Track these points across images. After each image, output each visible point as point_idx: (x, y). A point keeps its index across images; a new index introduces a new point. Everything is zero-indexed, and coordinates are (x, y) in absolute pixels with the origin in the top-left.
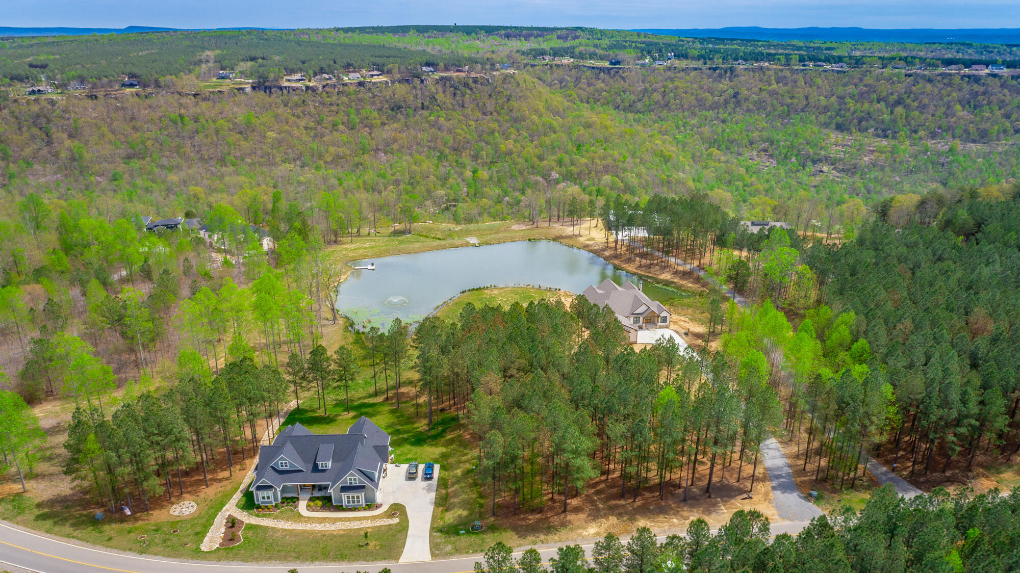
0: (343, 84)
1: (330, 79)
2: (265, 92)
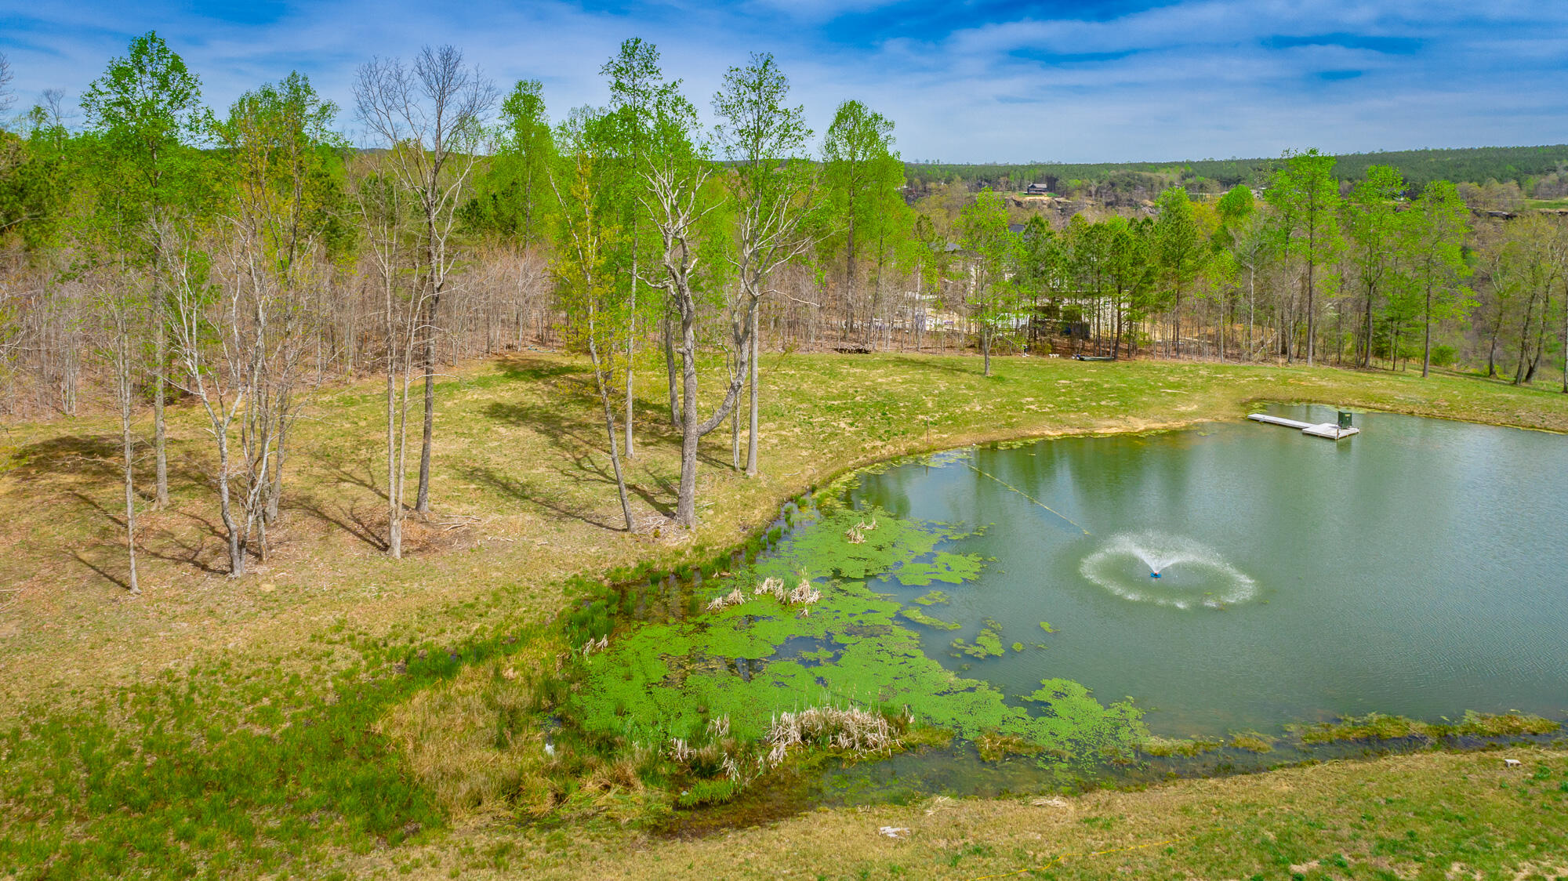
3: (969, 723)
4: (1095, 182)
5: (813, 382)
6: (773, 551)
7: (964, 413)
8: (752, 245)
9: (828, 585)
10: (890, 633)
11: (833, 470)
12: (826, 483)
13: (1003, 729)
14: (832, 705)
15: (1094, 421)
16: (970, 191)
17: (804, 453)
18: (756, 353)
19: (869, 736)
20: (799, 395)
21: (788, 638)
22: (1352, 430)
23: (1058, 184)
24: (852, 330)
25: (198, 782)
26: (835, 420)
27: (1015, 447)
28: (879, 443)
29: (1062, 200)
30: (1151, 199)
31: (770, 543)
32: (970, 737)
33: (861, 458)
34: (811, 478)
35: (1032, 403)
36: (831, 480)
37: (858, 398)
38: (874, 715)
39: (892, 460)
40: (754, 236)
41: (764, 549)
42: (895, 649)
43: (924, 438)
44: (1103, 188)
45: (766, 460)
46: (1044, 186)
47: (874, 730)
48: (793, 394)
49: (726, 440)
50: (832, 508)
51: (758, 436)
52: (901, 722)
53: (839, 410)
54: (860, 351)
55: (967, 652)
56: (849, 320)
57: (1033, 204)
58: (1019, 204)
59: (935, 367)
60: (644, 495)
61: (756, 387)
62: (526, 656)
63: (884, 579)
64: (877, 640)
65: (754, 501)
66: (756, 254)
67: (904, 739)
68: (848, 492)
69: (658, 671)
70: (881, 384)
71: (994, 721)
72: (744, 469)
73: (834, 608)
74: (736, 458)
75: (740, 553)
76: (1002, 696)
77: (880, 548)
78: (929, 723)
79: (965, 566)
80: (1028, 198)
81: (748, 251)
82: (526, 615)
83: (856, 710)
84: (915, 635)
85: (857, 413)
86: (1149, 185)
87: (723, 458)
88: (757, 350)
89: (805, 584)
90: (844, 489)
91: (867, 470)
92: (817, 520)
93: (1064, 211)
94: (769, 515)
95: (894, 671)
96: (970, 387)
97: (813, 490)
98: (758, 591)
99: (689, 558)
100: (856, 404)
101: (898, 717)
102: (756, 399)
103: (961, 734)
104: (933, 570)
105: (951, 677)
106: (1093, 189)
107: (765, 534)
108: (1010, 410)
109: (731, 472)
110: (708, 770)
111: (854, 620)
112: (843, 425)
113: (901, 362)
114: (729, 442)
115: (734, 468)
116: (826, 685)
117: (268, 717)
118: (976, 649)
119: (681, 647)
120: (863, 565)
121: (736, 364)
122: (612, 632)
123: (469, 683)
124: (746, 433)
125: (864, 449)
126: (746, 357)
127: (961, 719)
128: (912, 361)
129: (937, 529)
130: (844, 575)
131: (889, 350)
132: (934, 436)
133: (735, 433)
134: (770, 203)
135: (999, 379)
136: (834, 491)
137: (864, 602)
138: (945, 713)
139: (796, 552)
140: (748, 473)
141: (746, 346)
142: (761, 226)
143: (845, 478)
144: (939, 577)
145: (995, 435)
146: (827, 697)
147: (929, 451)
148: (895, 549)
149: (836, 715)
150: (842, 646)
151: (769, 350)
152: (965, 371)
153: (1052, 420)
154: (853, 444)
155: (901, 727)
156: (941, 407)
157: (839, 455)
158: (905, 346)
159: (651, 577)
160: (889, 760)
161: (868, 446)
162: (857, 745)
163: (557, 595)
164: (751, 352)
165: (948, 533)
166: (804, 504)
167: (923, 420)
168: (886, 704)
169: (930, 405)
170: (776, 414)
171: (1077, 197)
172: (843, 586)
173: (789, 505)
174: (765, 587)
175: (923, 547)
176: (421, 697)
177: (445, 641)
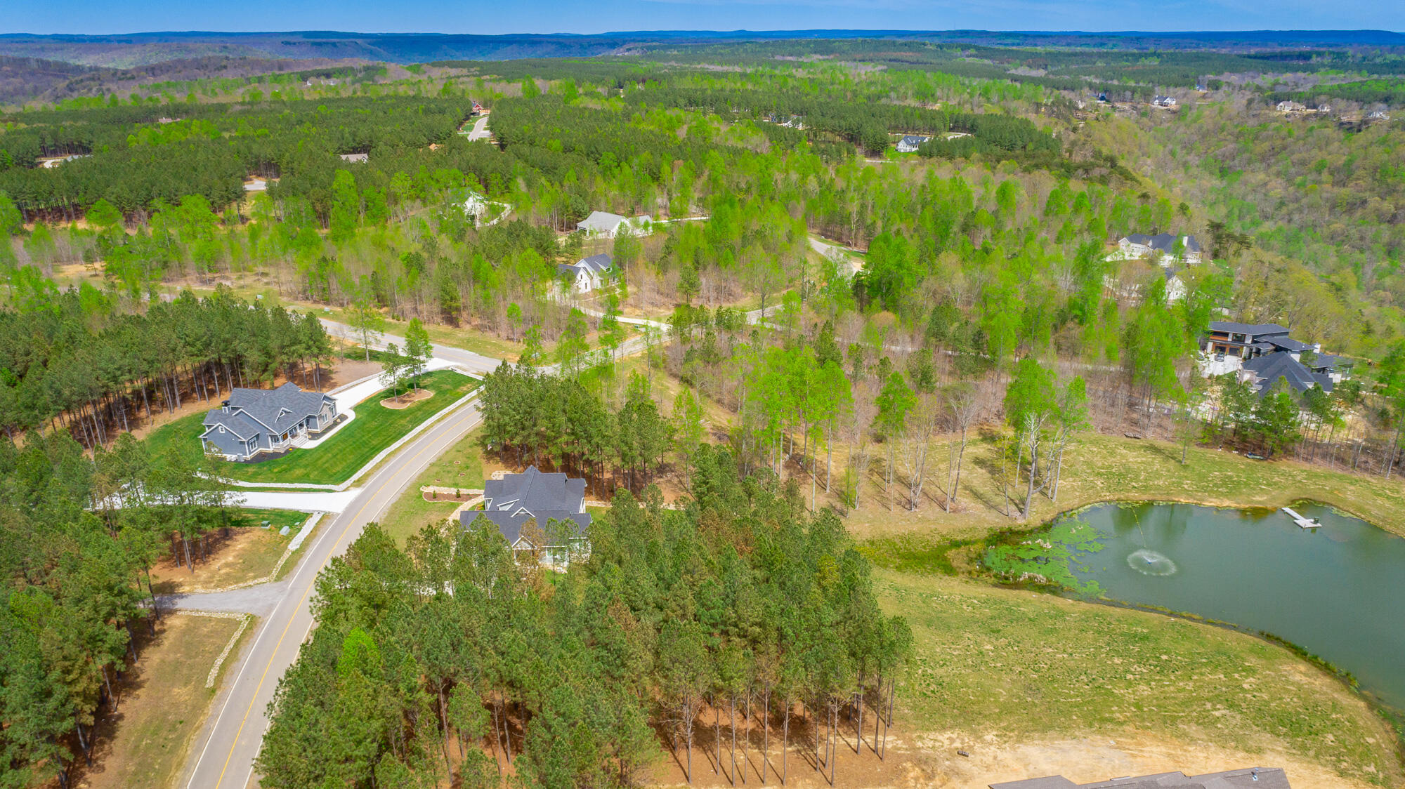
22: (1319, 525)
25: (915, 558)
60: (1016, 505)
62: (976, 546)
69: (1004, 556)
74: (1050, 493)
75: (1037, 529)
82: (978, 536)
99: (1024, 527)
110: (1007, 579)
115: (1048, 497)
117: (924, 547)
119: (1011, 552)
122: (996, 544)
123: (963, 550)
159: (1011, 531)
163: (985, 532)
176: (954, 550)
177: (959, 538)
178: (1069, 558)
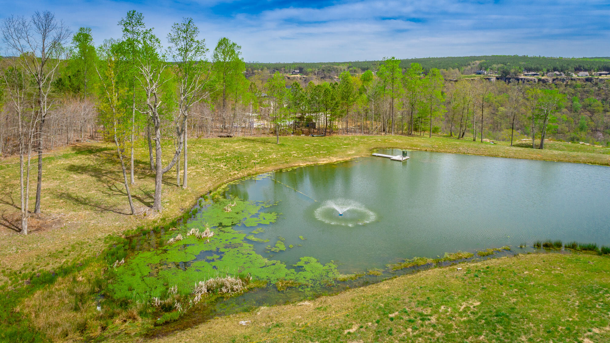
0: (572, 79)
1: (561, 75)
2: (505, 81)
3: (273, 277)
4: (317, 70)
5: (210, 150)
6: (194, 218)
7: (269, 159)
8: (184, 95)
9: (217, 229)
10: (242, 246)
11: (218, 184)
12: (216, 189)
13: (286, 278)
14: (219, 277)
15: (318, 159)
16: (270, 73)
17: (206, 178)
18: (186, 139)
19: (234, 287)
20: (204, 155)
21: (201, 252)
22: (407, 157)
23: (303, 70)
24: (225, 128)
26: (219, 164)
27: (289, 170)
28: (236, 172)
29: (305, 76)
30: (337, 76)
31: (193, 215)
32: (273, 283)
33: (229, 179)
34: (209, 187)
35: (295, 154)
36: (217, 188)
37: (228, 155)
38: (236, 278)
39: (242, 178)
40: (185, 91)
41: (191, 217)
42: (244, 252)
43: (254, 169)
44: (320, 72)
45: (191, 181)
46: (298, 71)
47: (236, 284)
48: (202, 155)
49: (174, 175)
50: (218, 199)
51: (187, 172)
52: (247, 280)
53: (220, 160)
54: (228, 136)
55: (272, 250)
56: (224, 124)
57: (294, 78)
58: (289, 78)
59: (258, 141)
60: (139, 199)
61: (186, 152)
62: (87, 270)
63: (239, 225)
64: (237, 249)
65: (186, 198)
66: (186, 99)
67: (248, 286)
68: (224, 192)
69: (146, 271)
70: (237, 149)
71: (282, 275)
72: (182, 186)
73: (219, 238)
74: (178, 181)
75: (180, 220)
76: (285, 266)
77: (237, 213)
78: (258, 279)
79: (270, 218)
80: (292, 76)
81: (182, 98)
83: (229, 277)
84: (252, 246)
85: (227, 161)
86: (336, 70)
87: (172, 182)
88: (186, 137)
89: (208, 230)
90: (223, 191)
91: (232, 183)
92: (212, 204)
93: (306, 81)
94: (193, 203)
95: (243, 260)
96: (272, 149)
97: (210, 192)
98: (188, 234)
99: (159, 223)
100: (227, 157)
101: (246, 278)
102: (186, 157)
103: (270, 282)
104: (258, 220)
105: (266, 260)
106: (316, 72)
107: (191, 211)
108: (287, 157)
109: (176, 187)
110: (168, 308)
111: (228, 242)
112: (222, 166)
113: (244, 140)
114: (175, 175)
115: (177, 186)
116: (217, 269)
118: (275, 249)
119: (156, 260)
120: (231, 220)
121: (178, 144)
122: (126, 257)
123: (61, 285)
124: (182, 171)
125: (230, 175)
126: (182, 141)
127: (270, 276)
128: (249, 139)
129: (260, 204)
130: (223, 225)
131: (240, 135)
132: (258, 168)
133: (178, 171)
134: (191, 78)
135: (282, 145)
136: (219, 192)
137: (231, 235)
138: (264, 274)
139: (204, 217)
140: (183, 187)
141: (182, 136)
142: (188, 87)
143: (223, 187)
144: (261, 222)
145: (281, 166)
146: (217, 273)
147: (256, 174)
148: (243, 213)
149: (221, 280)
150: (223, 253)
151: (191, 138)
152: (269, 142)
153: (302, 159)
154: (226, 173)
155: (247, 282)
156: (260, 157)
157: (220, 178)
158: (246, 134)
159: (143, 232)
160: (242, 295)
161: (232, 173)
162: (230, 291)
164: (184, 138)
165: (264, 205)
166: (207, 198)
167: (253, 162)
168: (241, 274)
169: (256, 156)
170: (195, 163)
171: (310, 75)
172: (223, 229)
173: (201, 199)
174: (191, 232)
175: (254, 211)
176: (38, 293)
177: (49, 268)
178: (246, 240)
